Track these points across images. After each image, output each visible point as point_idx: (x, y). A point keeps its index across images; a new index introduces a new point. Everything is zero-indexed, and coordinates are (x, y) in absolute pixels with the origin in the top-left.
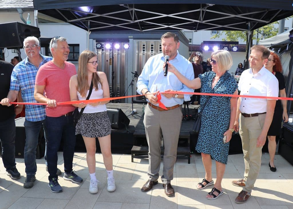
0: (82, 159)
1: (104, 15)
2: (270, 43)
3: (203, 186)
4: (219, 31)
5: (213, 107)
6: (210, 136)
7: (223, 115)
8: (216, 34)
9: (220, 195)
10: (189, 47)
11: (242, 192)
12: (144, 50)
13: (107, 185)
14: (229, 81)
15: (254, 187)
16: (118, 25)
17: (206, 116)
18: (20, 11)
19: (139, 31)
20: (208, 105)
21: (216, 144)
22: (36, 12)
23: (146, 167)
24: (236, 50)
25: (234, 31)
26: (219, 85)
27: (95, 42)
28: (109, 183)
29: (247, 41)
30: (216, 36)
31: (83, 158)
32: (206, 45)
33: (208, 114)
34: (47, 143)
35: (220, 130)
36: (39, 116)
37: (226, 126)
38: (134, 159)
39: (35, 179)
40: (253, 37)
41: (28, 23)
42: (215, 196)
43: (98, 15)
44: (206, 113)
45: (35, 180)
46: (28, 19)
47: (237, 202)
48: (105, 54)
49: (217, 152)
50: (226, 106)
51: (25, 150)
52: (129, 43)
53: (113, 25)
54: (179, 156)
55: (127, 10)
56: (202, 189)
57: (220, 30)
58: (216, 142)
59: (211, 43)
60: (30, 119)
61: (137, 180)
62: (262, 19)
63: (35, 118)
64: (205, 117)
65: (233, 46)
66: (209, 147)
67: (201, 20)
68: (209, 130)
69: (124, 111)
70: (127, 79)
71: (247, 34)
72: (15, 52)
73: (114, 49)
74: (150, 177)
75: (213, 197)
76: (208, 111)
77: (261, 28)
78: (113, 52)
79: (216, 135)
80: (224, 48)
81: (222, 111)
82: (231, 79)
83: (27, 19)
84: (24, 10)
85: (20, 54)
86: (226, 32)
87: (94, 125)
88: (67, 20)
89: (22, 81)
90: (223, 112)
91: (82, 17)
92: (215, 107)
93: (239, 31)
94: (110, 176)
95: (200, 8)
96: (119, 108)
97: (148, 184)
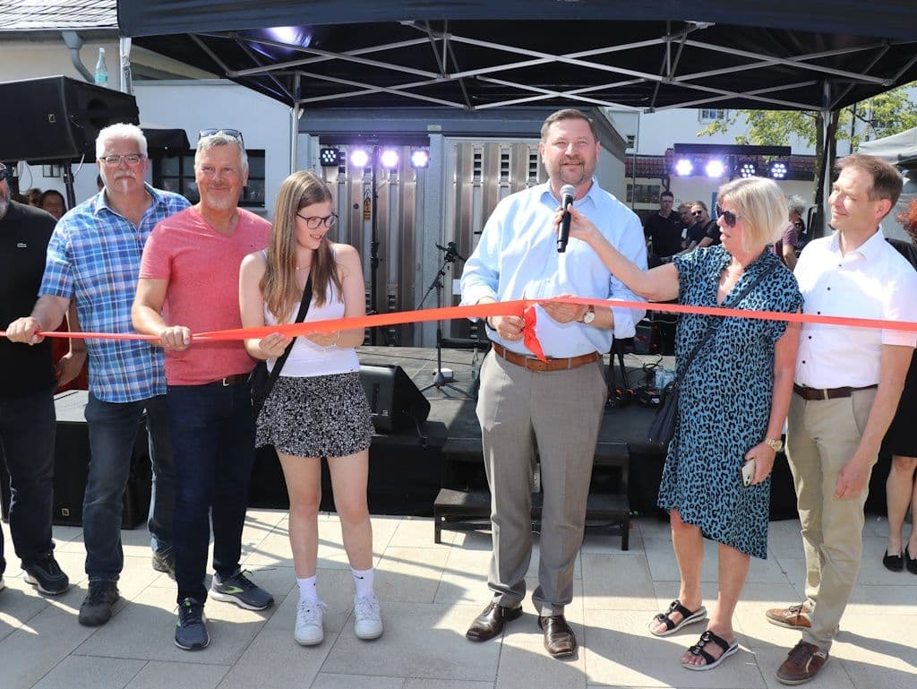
0: (271, 531)
1: (349, 56)
2: (895, 152)
3: (671, 625)
4: (725, 111)
5: (720, 365)
6: (703, 462)
7: (751, 394)
8: (714, 120)
9: (726, 654)
10: (627, 163)
11: (801, 645)
12: (477, 173)
13: (355, 618)
14: (776, 280)
15: (841, 629)
16: (392, 90)
17: (695, 393)
18: (72, 39)
19: (461, 109)
20: (701, 358)
21: (724, 487)
22: (126, 45)
23: (483, 561)
24: (781, 176)
25: (774, 112)
26: (742, 292)
27: (318, 142)
28: (361, 610)
29: (820, 143)
30: (716, 128)
31: (275, 527)
32: (684, 158)
33: (702, 387)
34: (157, 475)
35: (738, 444)
36: (136, 385)
37: (760, 429)
38: (443, 532)
39: (117, 595)
40: (839, 131)
41: (99, 81)
42: (710, 660)
43: (329, 56)
44: (693, 383)
45: (115, 598)
46: (100, 68)
47: (783, 681)
48: (350, 183)
49: (725, 517)
50: (761, 363)
51: (85, 499)
52: (427, 148)
53: (376, 89)
54: (591, 524)
55: (426, 40)
56: (668, 635)
57: (728, 108)
58: (723, 482)
59: (698, 151)
60: (107, 394)
61: (452, 604)
62: (869, 74)
63: (121, 393)
64: (690, 396)
65: (774, 162)
66: (695, 501)
67: (669, 73)
68: (702, 441)
69: (411, 372)
70: (420, 268)
71: (819, 122)
72: (52, 176)
73: (379, 168)
74: (497, 595)
75: (704, 661)
76: (701, 378)
77: (866, 100)
78: (374, 177)
79: (723, 460)
80: (743, 167)
81: (748, 380)
82: (781, 275)
83: (98, 66)
84: (86, 36)
85: (73, 181)
86: (749, 114)
87: (316, 414)
88: (224, 72)
89: (84, 265)
90: (751, 382)
91: (277, 62)
92: (726, 366)
93: (792, 112)
94: (365, 589)
95: (665, 34)
96: (395, 363)
97: (491, 616)
